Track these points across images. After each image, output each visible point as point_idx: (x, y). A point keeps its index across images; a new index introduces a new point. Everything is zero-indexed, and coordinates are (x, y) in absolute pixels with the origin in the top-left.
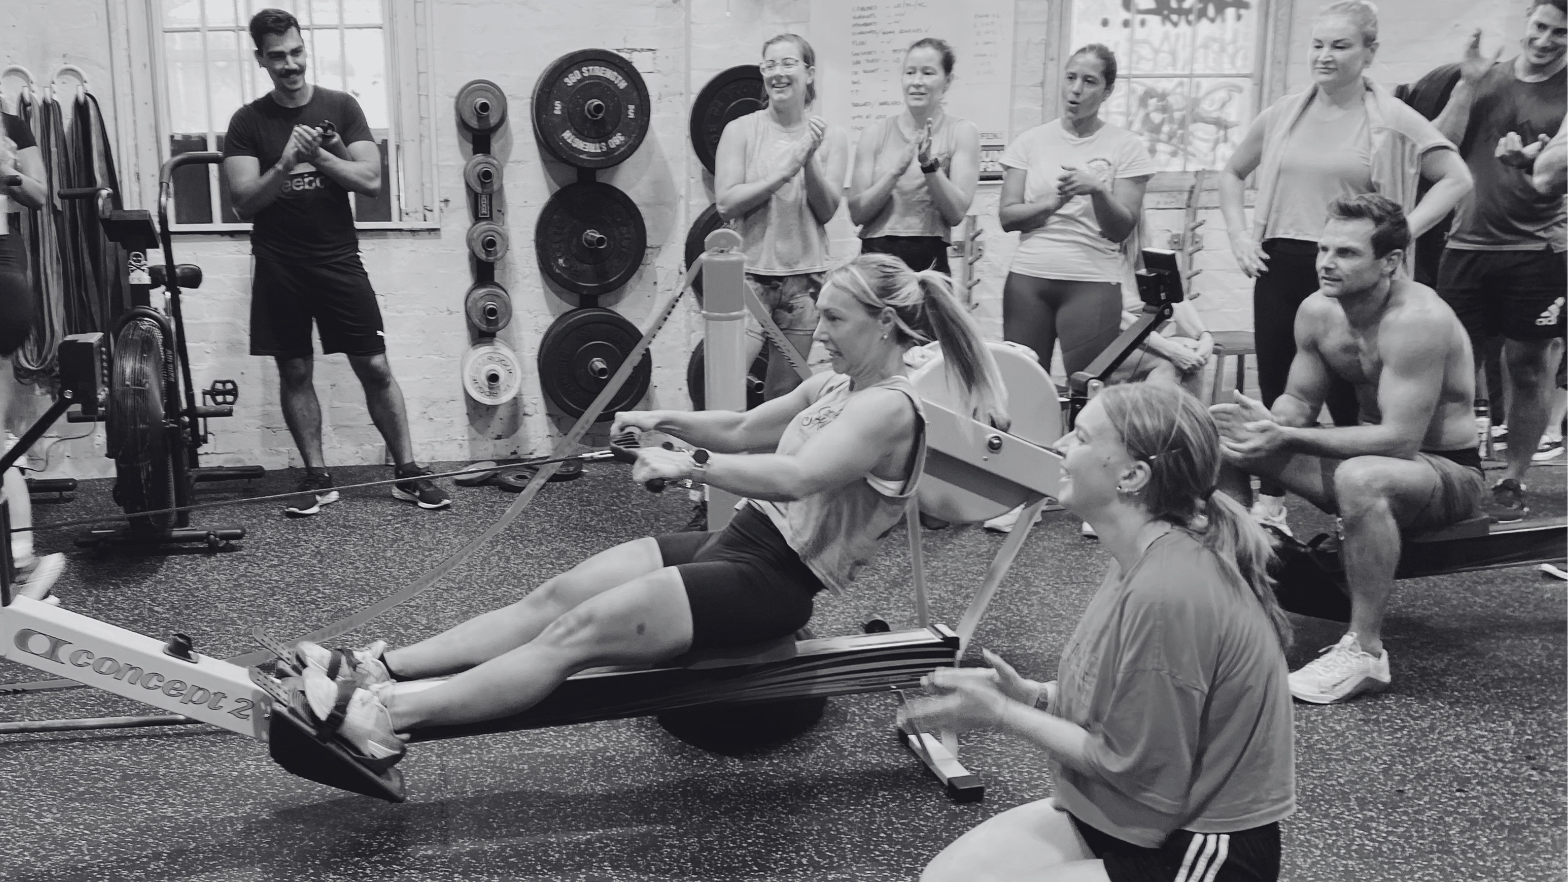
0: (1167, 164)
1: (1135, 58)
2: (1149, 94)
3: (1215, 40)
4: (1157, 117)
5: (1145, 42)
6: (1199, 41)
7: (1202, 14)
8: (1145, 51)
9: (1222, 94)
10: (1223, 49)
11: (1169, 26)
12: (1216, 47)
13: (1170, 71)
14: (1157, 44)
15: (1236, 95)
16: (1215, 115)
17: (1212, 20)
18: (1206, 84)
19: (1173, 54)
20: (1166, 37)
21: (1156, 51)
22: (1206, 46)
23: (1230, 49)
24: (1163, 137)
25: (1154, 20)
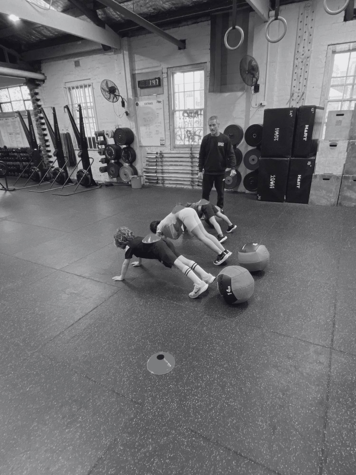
0: (192, 143)
1: (185, 124)
2: (188, 131)
3: (197, 121)
4: (189, 135)
5: (186, 122)
6: (195, 121)
7: (195, 116)
8: (187, 123)
9: (199, 131)
10: (199, 123)
11: (190, 119)
12: (198, 122)
13: (191, 127)
14: (188, 122)
15: (201, 131)
16: (198, 134)
17: (197, 118)
18: (196, 129)
19: (191, 124)
20: (190, 121)
21: (188, 123)
22: (196, 122)
23: (200, 123)
24: (190, 138)
25: (187, 118)
